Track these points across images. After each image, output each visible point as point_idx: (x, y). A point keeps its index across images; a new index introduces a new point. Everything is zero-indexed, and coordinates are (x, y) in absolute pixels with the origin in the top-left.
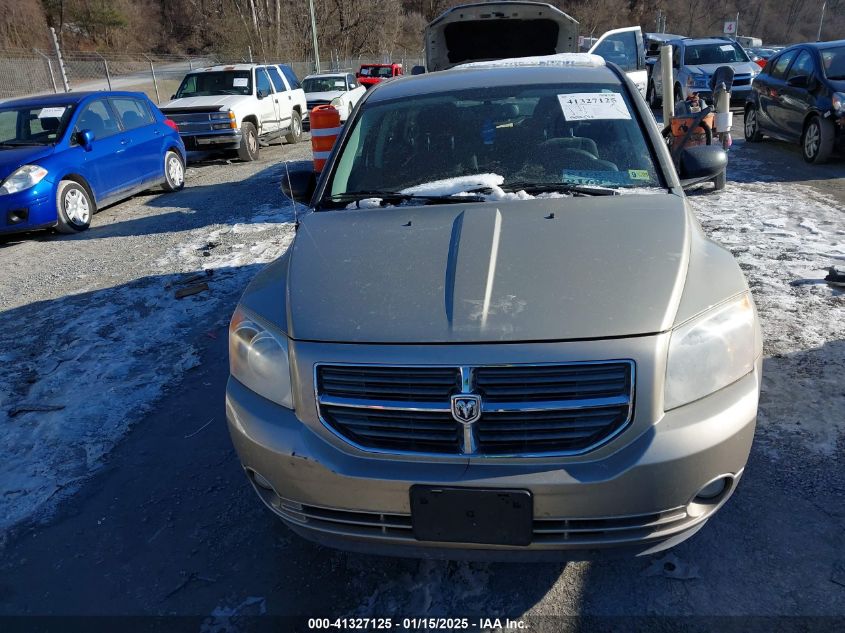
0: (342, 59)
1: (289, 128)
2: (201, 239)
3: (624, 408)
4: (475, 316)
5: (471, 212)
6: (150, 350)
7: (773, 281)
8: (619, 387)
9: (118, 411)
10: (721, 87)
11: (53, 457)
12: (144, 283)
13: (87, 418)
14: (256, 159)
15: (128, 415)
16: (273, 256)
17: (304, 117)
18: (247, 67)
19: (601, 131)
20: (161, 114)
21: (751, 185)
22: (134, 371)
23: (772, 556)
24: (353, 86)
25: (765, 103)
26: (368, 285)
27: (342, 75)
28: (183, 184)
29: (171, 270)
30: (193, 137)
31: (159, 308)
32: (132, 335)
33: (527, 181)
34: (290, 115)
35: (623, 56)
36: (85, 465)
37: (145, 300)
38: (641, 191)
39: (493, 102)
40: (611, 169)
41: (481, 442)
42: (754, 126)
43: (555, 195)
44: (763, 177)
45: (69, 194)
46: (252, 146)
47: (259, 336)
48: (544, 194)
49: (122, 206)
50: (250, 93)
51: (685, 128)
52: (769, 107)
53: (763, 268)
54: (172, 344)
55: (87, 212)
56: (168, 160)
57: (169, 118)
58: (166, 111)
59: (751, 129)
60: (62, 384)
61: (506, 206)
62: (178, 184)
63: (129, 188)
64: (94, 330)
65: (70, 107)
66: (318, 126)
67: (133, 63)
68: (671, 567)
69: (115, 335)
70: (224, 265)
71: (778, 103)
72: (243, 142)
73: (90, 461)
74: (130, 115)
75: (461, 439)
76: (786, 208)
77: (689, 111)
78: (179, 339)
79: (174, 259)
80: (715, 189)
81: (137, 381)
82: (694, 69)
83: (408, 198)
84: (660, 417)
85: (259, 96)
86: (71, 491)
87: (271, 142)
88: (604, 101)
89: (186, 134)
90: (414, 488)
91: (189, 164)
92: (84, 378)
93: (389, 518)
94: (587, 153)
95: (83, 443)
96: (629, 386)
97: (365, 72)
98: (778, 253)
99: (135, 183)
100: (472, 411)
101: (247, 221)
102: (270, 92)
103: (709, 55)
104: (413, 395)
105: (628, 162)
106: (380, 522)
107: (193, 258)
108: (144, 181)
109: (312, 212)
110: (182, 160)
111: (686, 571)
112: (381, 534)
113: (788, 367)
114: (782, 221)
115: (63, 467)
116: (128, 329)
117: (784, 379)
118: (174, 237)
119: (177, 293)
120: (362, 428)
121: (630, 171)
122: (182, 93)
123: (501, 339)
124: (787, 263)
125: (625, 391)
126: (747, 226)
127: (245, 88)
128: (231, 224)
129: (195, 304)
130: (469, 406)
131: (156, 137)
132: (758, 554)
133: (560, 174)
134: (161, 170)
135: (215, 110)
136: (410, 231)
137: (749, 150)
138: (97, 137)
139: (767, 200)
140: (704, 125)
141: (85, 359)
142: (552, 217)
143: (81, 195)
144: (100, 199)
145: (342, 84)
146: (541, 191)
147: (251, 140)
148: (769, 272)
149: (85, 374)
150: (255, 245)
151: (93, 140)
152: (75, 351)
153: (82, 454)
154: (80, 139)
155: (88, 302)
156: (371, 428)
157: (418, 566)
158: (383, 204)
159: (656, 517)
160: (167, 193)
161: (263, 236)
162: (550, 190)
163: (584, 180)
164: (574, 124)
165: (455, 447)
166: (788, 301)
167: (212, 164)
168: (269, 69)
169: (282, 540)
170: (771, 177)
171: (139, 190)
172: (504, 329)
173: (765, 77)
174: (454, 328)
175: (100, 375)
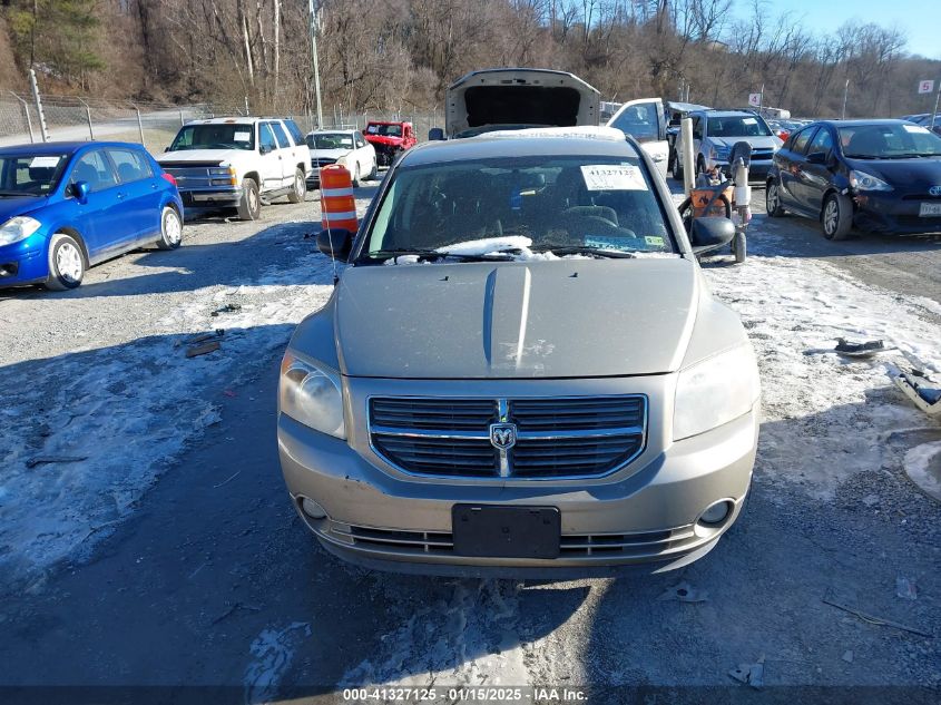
0: (346, 114)
1: (292, 186)
2: (206, 299)
3: (638, 437)
4: (511, 356)
5: (503, 270)
6: (167, 407)
7: (787, 351)
8: (634, 418)
9: (142, 463)
10: (739, 161)
11: (82, 504)
12: (150, 341)
13: (110, 469)
14: (256, 218)
15: (152, 467)
16: (285, 317)
17: (308, 175)
18: (249, 121)
19: (620, 201)
20: (158, 167)
21: (771, 260)
22: (152, 426)
23: (773, 583)
24: (360, 144)
25: (786, 179)
26: (413, 330)
27: (348, 132)
28: (180, 241)
29: (177, 330)
30: (189, 192)
31: (169, 367)
32: (145, 392)
33: (554, 244)
34: (294, 173)
35: (646, 123)
36: (116, 511)
37: (154, 359)
38: (655, 255)
39: (521, 171)
40: (629, 236)
41: (515, 467)
42: (775, 201)
43: (578, 257)
44: (783, 252)
45: (62, 248)
46: (253, 205)
47: (312, 375)
48: (568, 256)
49: (114, 263)
50: (253, 148)
51: (705, 200)
52: (789, 183)
53: (779, 338)
54: (189, 401)
55: (80, 268)
56: (165, 216)
57: (167, 172)
58: (164, 165)
59: (773, 204)
60: (78, 437)
61: (534, 265)
62: (174, 241)
63: (124, 244)
64: (105, 386)
65: (65, 157)
66: (327, 186)
67: (111, 110)
68: (683, 592)
69: (127, 392)
70: (235, 325)
71: (799, 179)
72: (243, 200)
73: (121, 507)
74: (126, 167)
75: (498, 465)
76: (803, 283)
77: (709, 184)
78: (195, 396)
79: (179, 319)
80: (736, 262)
81: (158, 434)
82: (717, 141)
83: (444, 256)
84: (668, 445)
85: (262, 151)
86: (105, 533)
87: (273, 201)
88: (624, 173)
89: (183, 189)
90: (456, 508)
91: (187, 221)
92: (101, 432)
93: (432, 536)
94: (608, 221)
95: (111, 491)
96: (642, 418)
97: (372, 129)
98: (794, 324)
99: (129, 239)
100: (508, 439)
101: (255, 282)
102: (274, 147)
103: (732, 127)
104: (456, 425)
105: (645, 229)
106: (423, 540)
107: (201, 319)
108: (139, 238)
109: (350, 268)
110: (180, 217)
111: (697, 595)
112: (424, 552)
113: (796, 427)
114: (800, 294)
115: (94, 513)
116: (140, 387)
117: (793, 438)
118: (176, 296)
119: (189, 352)
120: (409, 455)
121: (646, 237)
122: (177, 146)
123: (534, 376)
124: (800, 333)
125: (639, 423)
126: (765, 298)
127: (247, 143)
128: (237, 285)
129: (208, 363)
130: (506, 433)
131: (154, 191)
132: (760, 581)
133: (583, 238)
134: (158, 226)
135: (215, 164)
136: (447, 285)
137: (770, 225)
138: (93, 189)
139: (784, 274)
140: (723, 198)
141: (98, 414)
142: (575, 276)
143: (75, 250)
144: (93, 255)
145: (348, 141)
146: (565, 254)
147: (253, 198)
148: (784, 342)
149: (102, 428)
150: (265, 306)
151: (88, 193)
152: (86, 406)
153: (111, 501)
154: (75, 191)
155: (91, 360)
156: (417, 455)
157: (453, 592)
158: (419, 260)
159: (668, 534)
160: (163, 251)
161: (273, 298)
162: (574, 253)
163: (604, 245)
164: (595, 193)
165: (492, 471)
166: (800, 368)
167: (208, 222)
168: (273, 124)
169: (320, 575)
170: (790, 252)
171: (133, 247)
172: (536, 367)
173: (786, 152)
174: (493, 367)
175: (117, 429)
